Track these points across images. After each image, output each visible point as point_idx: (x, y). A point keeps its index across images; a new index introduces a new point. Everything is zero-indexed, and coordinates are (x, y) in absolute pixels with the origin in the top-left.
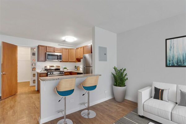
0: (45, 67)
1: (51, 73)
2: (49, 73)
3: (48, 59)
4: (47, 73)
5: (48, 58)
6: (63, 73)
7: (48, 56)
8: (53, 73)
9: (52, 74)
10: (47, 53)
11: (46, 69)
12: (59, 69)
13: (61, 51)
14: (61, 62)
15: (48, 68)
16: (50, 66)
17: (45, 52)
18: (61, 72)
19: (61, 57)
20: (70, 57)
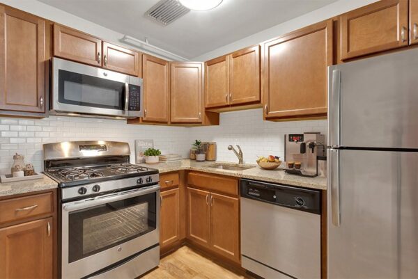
0: (48, 147)
1: (83, 191)
2: (66, 194)
3: (62, 100)
4: (59, 190)
5: (66, 97)
6: (155, 178)
7: (67, 84)
8: (97, 188)
9: (90, 191)
10: (58, 65)
11: (49, 158)
12: (124, 159)
13: (138, 67)
14: (131, 120)
15: (66, 151)
16: (75, 143)
17: (45, 56)
18: (144, 178)
19: (138, 97)
20: (174, 101)
